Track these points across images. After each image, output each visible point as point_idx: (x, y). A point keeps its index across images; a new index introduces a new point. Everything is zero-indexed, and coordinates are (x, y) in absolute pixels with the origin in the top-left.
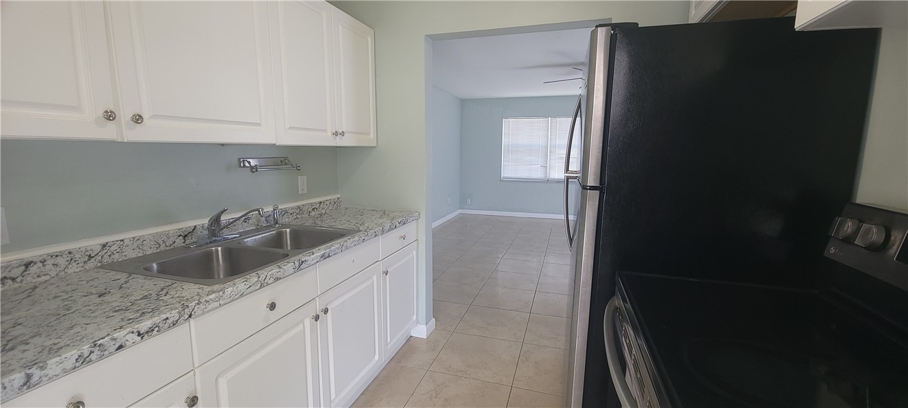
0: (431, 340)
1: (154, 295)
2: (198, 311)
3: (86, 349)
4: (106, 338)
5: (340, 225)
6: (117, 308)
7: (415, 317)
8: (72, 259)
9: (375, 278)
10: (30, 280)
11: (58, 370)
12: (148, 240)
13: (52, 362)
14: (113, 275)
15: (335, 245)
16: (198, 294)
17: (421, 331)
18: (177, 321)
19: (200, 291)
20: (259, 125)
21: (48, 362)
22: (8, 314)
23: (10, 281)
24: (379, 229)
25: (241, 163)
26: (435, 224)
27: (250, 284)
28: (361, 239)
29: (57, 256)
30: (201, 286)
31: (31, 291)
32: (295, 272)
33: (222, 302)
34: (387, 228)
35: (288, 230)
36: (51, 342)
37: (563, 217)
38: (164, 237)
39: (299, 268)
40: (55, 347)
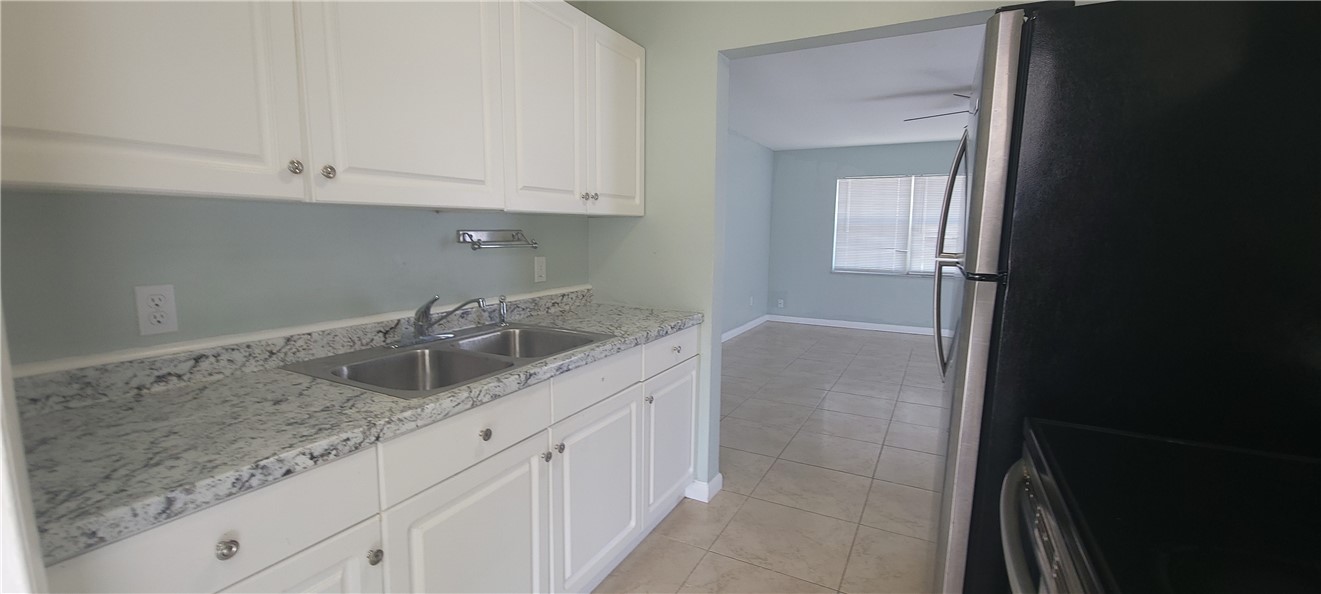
0: (715, 506)
1: (337, 407)
2: (388, 432)
3: (245, 470)
4: (272, 459)
5: (588, 327)
6: (292, 421)
7: (691, 470)
8: (250, 355)
9: (634, 406)
10: (199, 379)
11: (209, 496)
12: (340, 336)
13: (202, 484)
14: (296, 378)
15: (578, 354)
16: (390, 410)
17: (700, 491)
18: (360, 444)
19: (394, 405)
20: (482, 182)
21: (197, 484)
22: (164, 420)
23: (175, 379)
24: (641, 335)
25: (459, 238)
26: (727, 336)
27: (458, 401)
28: (616, 348)
29: (233, 350)
30: (396, 399)
31: (198, 392)
32: (520, 389)
33: (420, 423)
34: (654, 333)
35: (517, 331)
36: (206, 458)
37: (931, 331)
38: (361, 334)
39: (525, 384)
40: (209, 465)
